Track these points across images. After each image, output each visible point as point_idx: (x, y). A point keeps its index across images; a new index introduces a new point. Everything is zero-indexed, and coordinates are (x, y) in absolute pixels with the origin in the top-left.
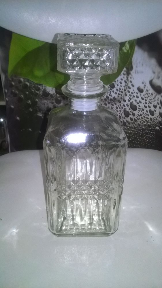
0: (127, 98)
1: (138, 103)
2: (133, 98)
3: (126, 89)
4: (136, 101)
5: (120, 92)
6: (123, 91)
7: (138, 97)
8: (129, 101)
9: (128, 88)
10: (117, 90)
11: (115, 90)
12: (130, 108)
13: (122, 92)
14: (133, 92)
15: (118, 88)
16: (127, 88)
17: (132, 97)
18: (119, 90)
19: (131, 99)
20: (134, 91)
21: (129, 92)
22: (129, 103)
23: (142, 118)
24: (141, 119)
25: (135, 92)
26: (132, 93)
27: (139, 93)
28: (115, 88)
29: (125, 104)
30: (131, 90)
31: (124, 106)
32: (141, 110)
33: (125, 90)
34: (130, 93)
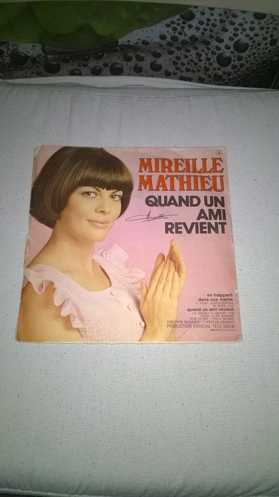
0: (226, 36)
1: (251, 39)
2: (241, 33)
3: (225, 19)
4: (247, 36)
5: (208, 25)
6: (218, 23)
7: (252, 29)
8: (231, 39)
9: (230, 16)
10: (201, 23)
11: (194, 23)
12: (233, 50)
13: (214, 25)
14: (243, 22)
15: (204, 18)
16: (227, 17)
17: (238, 32)
18: (206, 22)
19: (237, 35)
20: (246, 20)
21: (232, 23)
22: (231, 44)
23: (255, 57)
24: (253, 59)
25: (246, 22)
26: (241, 25)
27: (256, 22)
28: (195, 18)
29: (222, 46)
30: (237, 21)
31: (218, 49)
32: (256, 46)
33: (222, 21)
34: (236, 25)
